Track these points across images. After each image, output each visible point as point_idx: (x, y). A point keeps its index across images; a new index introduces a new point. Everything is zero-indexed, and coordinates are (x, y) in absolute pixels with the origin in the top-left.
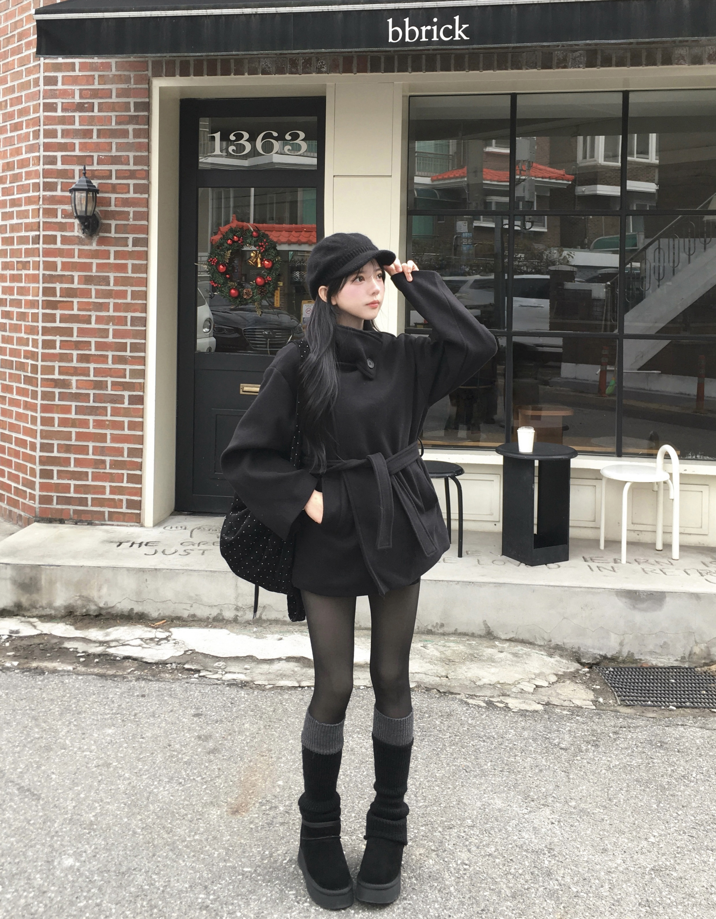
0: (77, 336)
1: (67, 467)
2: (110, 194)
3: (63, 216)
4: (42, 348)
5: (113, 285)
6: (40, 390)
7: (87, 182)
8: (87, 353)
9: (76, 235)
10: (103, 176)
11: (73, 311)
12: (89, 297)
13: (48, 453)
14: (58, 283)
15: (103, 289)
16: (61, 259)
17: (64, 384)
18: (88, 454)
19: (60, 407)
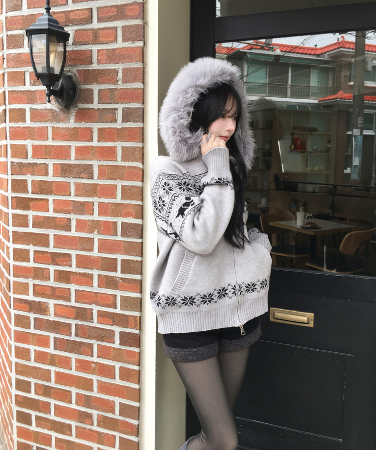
0: (54, 247)
1: (47, 414)
2: (91, 45)
3: (32, 82)
4: (14, 259)
5: (98, 177)
6: (13, 312)
7: (49, 20)
8: (67, 270)
9: (48, 108)
10: (81, 20)
11: (48, 213)
12: (68, 193)
13: (25, 393)
14: (29, 175)
15: (85, 184)
16: (32, 141)
17: (40, 308)
18: (70, 402)
19: (36, 336)
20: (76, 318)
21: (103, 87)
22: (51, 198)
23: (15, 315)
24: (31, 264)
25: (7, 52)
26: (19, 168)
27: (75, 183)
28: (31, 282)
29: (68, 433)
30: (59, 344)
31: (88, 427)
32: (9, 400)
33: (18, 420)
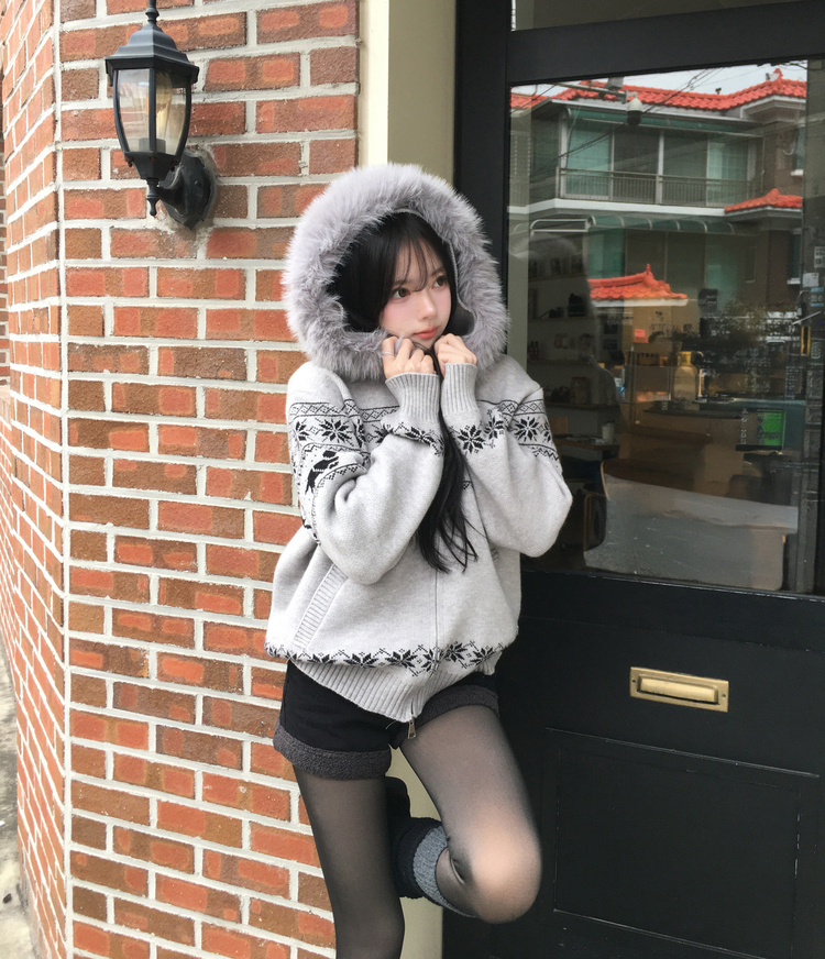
0: (160, 528)
1: (139, 895)
2: (243, 93)
3: (116, 171)
4: (72, 554)
5: (257, 377)
6: (69, 670)
7: (156, 38)
8: (187, 579)
9: (150, 227)
10: (222, 37)
11: (146, 454)
12: (190, 412)
13: (93, 849)
14: (106, 372)
15: (227, 391)
16: (114, 299)
17: (128, 662)
18: (191, 870)
19: (118, 724)
20: (206, 684)
21: (269, 181)
22: (154, 422)
23: (73, 676)
24: (109, 565)
25: (62, 106)
26: (85, 358)
27: (206, 389)
28: (109, 604)
29: (185, 938)
30: (168, 741)
31: (230, 926)
32: (57, 863)
33: (76, 909)
